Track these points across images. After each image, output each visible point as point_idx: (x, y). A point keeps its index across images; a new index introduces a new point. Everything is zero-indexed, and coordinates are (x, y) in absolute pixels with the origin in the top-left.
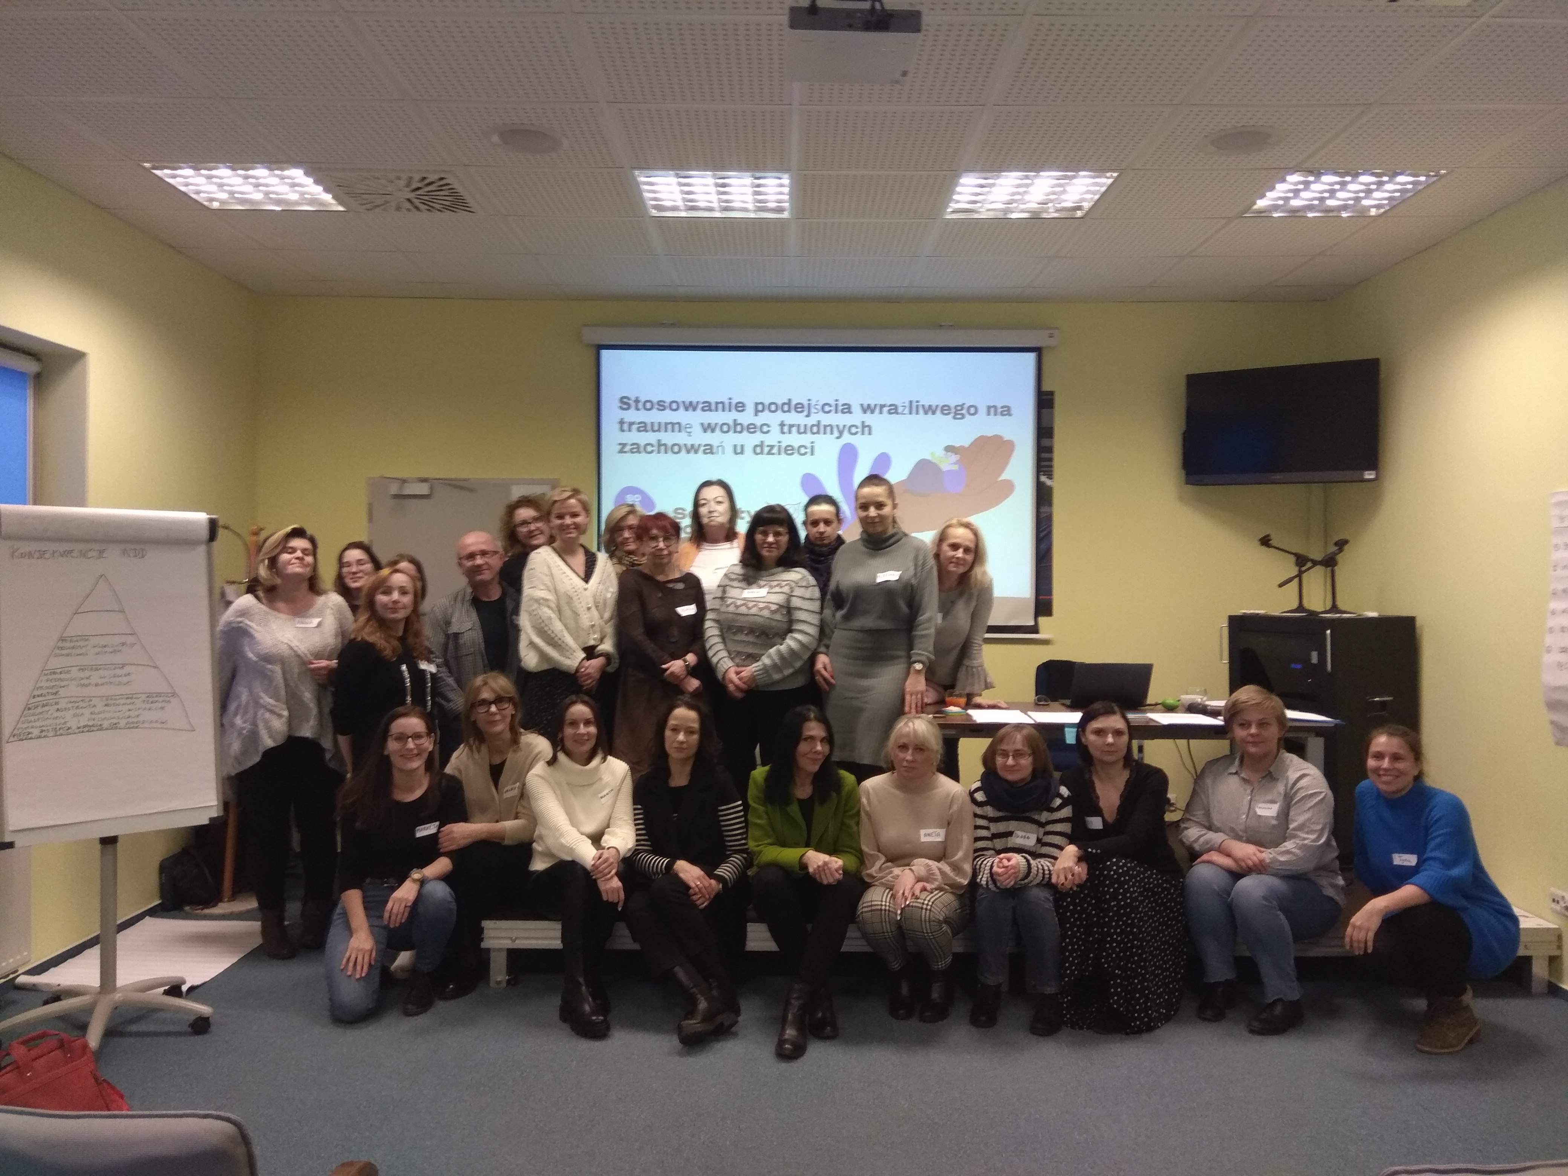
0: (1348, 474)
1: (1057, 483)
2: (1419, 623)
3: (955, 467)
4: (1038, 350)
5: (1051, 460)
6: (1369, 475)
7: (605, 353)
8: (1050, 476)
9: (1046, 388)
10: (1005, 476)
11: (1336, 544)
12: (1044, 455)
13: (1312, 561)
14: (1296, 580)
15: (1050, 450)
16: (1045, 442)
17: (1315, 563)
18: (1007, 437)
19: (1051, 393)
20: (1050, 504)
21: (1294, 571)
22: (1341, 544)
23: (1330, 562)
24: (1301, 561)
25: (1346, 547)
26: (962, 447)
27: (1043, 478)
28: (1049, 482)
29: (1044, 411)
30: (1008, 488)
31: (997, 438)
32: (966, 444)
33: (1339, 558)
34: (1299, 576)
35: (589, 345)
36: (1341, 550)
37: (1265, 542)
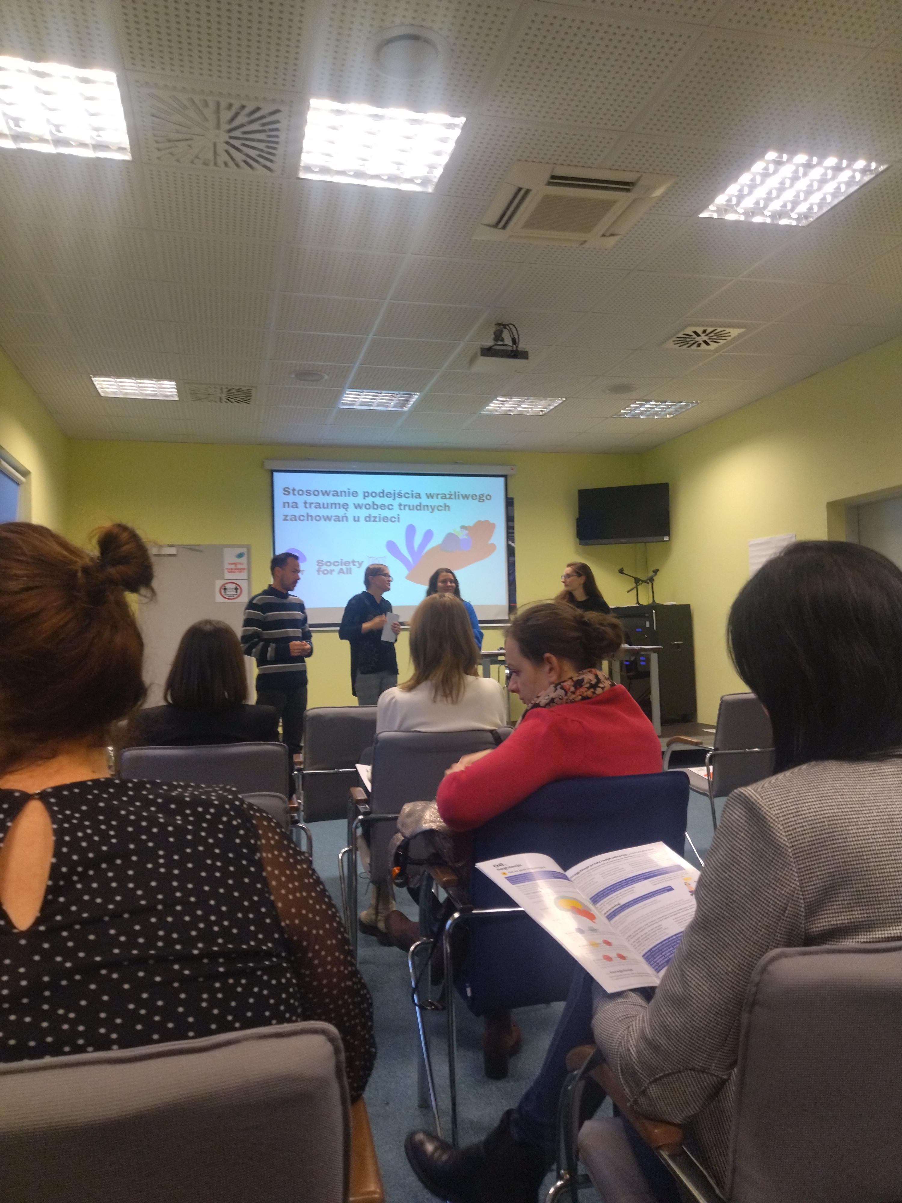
0: (656, 538)
1: (517, 546)
2: (691, 608)
3: (466, 537)
4: (505, 476)
5: (513, 533)
6: (666, 538)
7: (275, 474)
8: (513, 542)
9: (510, 496)
10: (491, 541)
11: (653, 572)
12: (510, 531)
13: (642, 581)
14: (635, 590)
15: (513, 528)
16: (510, 524)
17: (643, 581)
18: (491, 522)
19: (512, 499)
20: (514, 556)
21: (634, 585)
22: (656, 572)
23: (651, 580)
24: (637, 581)
25: (658, 573)
26: (469, 526)
27: (510, 543)
28: (513, 545)
29: (509, 508)
30: (493, 548)
31: (487, 522)
32: (471, 524)
33: (655, 578)
34: (637, 588)
35: (266, 470)
36: (656, 574)
37: (621, 571)
